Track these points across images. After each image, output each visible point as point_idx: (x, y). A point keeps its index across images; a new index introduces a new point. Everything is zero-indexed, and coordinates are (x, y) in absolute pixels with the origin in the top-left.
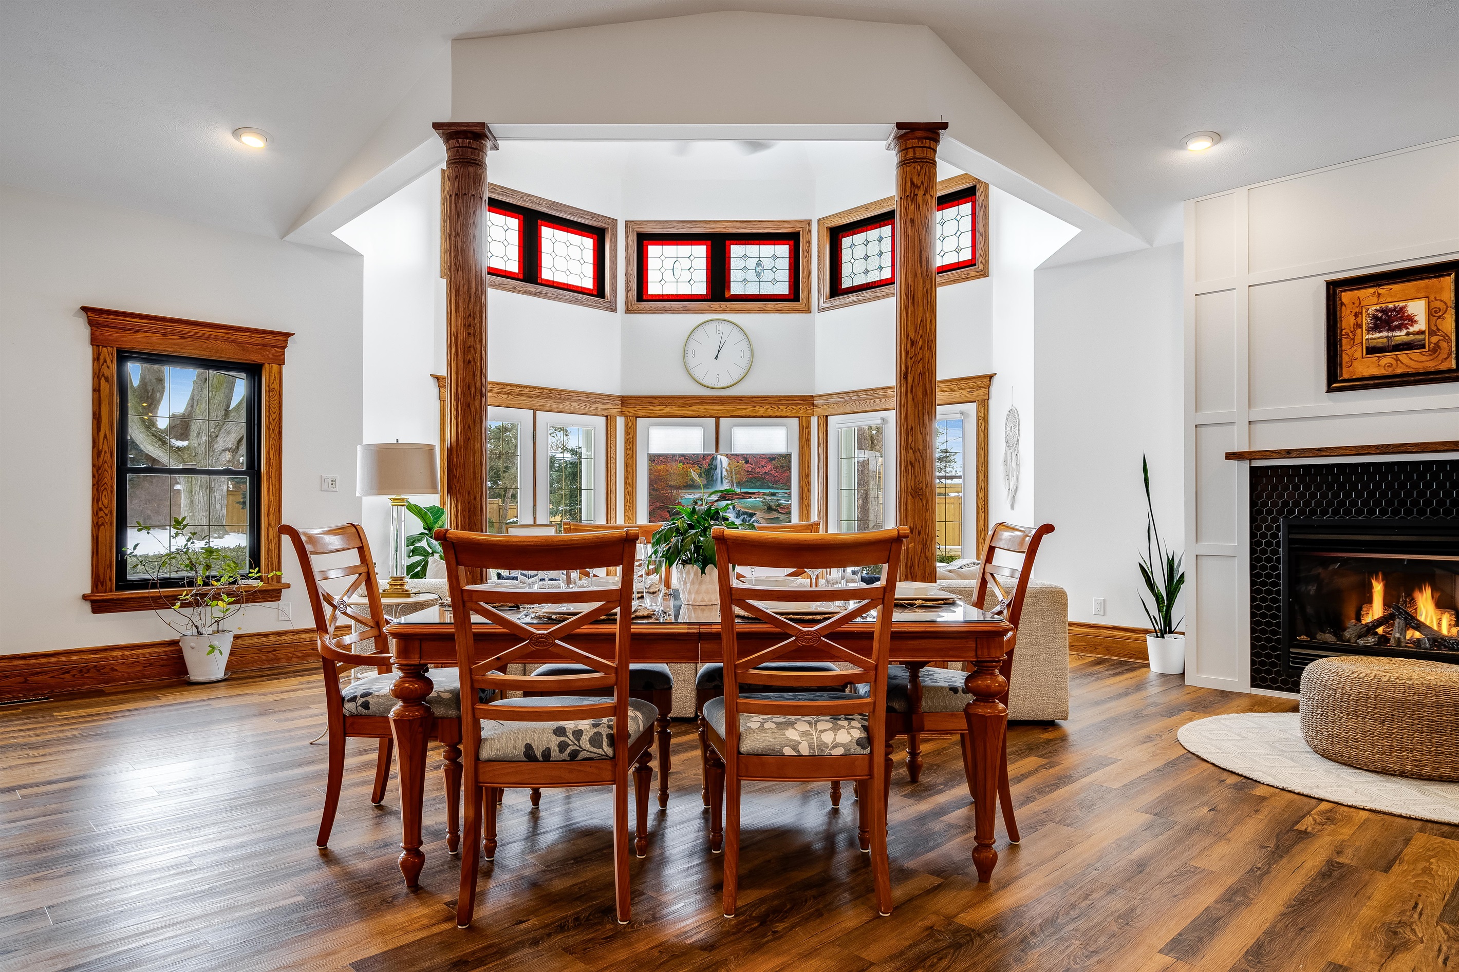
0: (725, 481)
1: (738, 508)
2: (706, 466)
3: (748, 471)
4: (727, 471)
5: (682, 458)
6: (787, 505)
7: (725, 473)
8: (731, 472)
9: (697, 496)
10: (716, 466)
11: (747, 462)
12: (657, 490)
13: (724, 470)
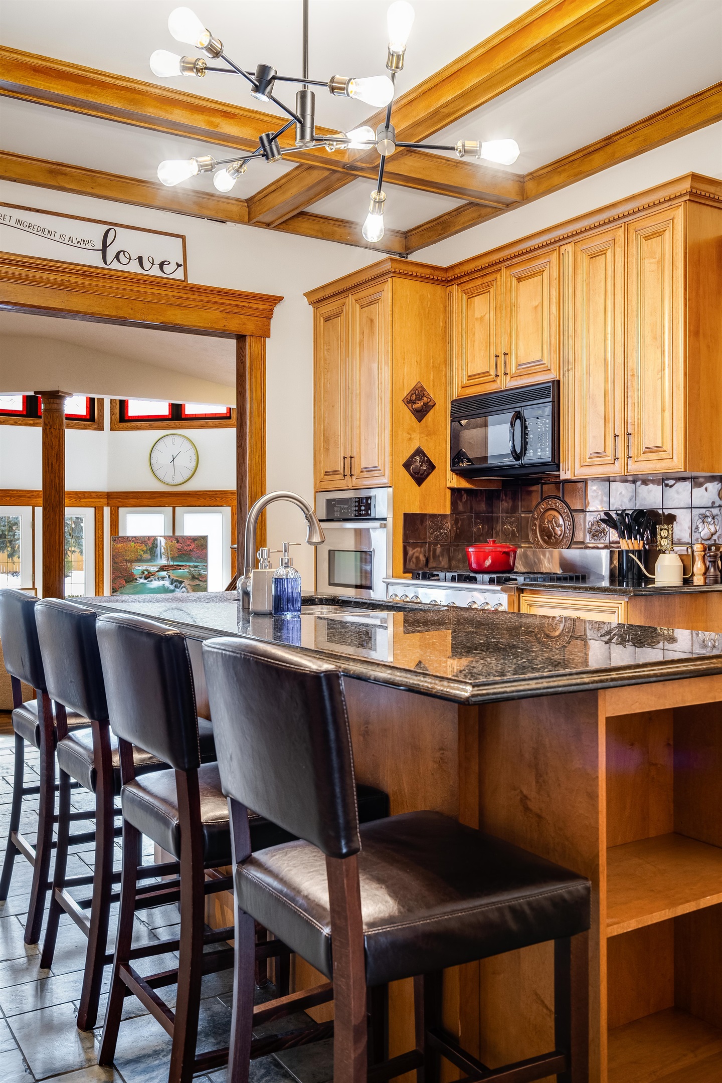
0: (163, 557)
1: (172, 577)
2: (150, 545)
3: (179, 549)
4: (164, 548)
5: (134, 539)
6: (205, 575)
7: (163, 550)
8: (167, 550)
9: (144, 568)
10: (157, 545)
11: (178, 542)
12: (117, 563)
13: (162, 548)
